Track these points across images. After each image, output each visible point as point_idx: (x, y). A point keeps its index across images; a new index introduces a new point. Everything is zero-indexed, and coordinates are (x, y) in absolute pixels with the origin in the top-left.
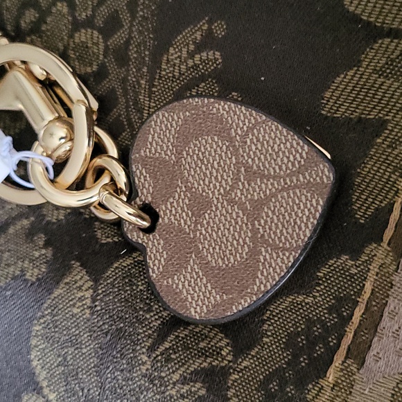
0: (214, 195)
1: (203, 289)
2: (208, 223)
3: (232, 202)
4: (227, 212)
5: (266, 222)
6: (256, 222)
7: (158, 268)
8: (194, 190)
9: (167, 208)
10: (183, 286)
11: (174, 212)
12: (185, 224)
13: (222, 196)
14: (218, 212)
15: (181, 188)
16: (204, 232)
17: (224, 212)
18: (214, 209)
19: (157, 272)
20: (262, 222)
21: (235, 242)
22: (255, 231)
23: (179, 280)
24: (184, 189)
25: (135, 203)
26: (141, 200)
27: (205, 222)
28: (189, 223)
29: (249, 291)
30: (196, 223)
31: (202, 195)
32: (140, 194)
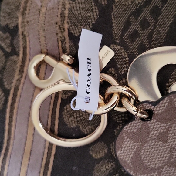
0: (170, 143)
1: (129, 153)
2: (157, 145)
3: (171, 152)
4: (165, 152)
5: (169, 170)
6: (166, 166)
7: (129, 130)
8: (168, 132)
9: (155, 123)
10: (127, 144)
11: (155, 127)
12: (152, 134)
13: (171, 147)
14: (163, 147)
15: (167, 125)
16: (152, 144)
17: (165, 150)
18: (164, 145)
19: (127, 130)
20: (168, 169)
21: (154, 160)
22: (162, 167)
23: (128, 141)
24: (167, 127)
25: (151, 106)
26: (153, 108)
27: (157, 143)
28: (153, 136)
29: (137, 173)
30: (154, 139)
31: (168, 136)
32: (156, 107)
